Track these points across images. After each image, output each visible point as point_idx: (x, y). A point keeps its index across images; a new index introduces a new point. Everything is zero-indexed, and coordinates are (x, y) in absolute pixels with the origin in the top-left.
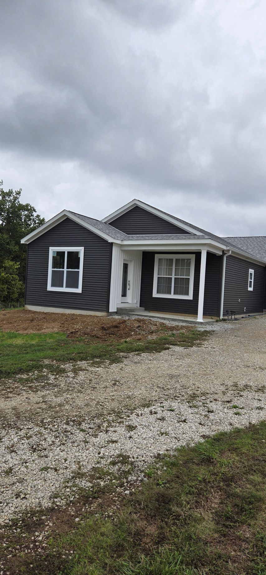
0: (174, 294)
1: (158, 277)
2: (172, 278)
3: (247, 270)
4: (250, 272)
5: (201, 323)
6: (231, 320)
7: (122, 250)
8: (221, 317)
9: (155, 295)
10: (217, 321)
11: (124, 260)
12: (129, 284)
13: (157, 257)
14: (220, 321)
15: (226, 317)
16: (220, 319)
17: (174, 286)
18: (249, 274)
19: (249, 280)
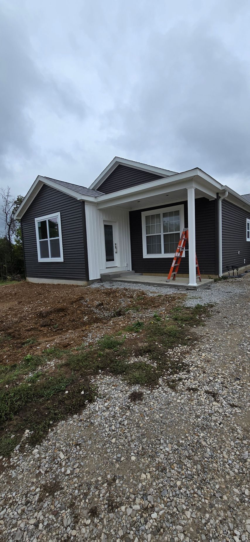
0: (165, 252)
1: (147, 236)
2: (161, 235)
3: (245, 220)
4: (247, 222)
5: (194, 288)
6: (233, 277)
7: (99, 210)
8: (221, 274)
9: (146, 256)
10: (216, 281)
11: (104, 221)
12: (116, 247)
13: (144, 215)
14: (220, 279)
15: (226, 273)
16: (219, 277)
17: (164, 244)
18: (246, 223)
19: (247, 230)
